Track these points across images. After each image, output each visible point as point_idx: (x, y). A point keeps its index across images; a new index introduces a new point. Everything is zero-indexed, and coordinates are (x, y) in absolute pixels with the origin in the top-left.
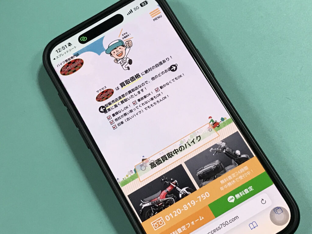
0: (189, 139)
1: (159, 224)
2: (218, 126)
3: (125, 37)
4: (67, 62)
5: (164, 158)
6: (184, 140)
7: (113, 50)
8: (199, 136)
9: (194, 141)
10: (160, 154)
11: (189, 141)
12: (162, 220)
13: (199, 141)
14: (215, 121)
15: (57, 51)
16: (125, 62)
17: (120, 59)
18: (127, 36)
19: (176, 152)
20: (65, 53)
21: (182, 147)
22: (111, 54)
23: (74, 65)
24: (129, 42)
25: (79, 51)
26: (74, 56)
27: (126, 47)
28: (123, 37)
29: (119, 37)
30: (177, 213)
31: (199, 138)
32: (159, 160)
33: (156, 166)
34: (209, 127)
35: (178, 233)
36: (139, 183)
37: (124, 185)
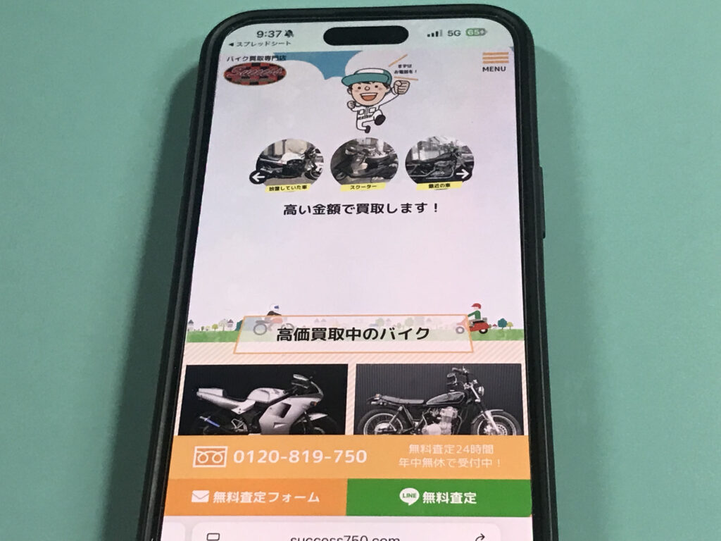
0: (399, 324)
1: (210, 459)
2: (483, 331)
3: (401, 72)
4: (253, 61)
5: (319, 334)
6: (388, 320)
7: (359, 83)
8: (427, 330)
9: (409, 333)
11: (399, 328)
12: (223, 454)
13: (419, 339)
14: (482, 317)
16: (369, 114)
17: (361, 105)
18: (406, 72)
19: (354, 334)
20: (261, 44)
21: (374, 333)
22: (350, 88)
23: (262, 72)
24: (403, 85)
25: (289, 53)
26: (273, 57)
27: (391, 89)
28: (398, 69)
29: (390, 66)
30: (267, 459)
31: (425, 333)
32: (305, 333)
33: (290, 340)
34: (463, 323)
35: (240, 499)
36: (230, 354)
37: (195, 342)
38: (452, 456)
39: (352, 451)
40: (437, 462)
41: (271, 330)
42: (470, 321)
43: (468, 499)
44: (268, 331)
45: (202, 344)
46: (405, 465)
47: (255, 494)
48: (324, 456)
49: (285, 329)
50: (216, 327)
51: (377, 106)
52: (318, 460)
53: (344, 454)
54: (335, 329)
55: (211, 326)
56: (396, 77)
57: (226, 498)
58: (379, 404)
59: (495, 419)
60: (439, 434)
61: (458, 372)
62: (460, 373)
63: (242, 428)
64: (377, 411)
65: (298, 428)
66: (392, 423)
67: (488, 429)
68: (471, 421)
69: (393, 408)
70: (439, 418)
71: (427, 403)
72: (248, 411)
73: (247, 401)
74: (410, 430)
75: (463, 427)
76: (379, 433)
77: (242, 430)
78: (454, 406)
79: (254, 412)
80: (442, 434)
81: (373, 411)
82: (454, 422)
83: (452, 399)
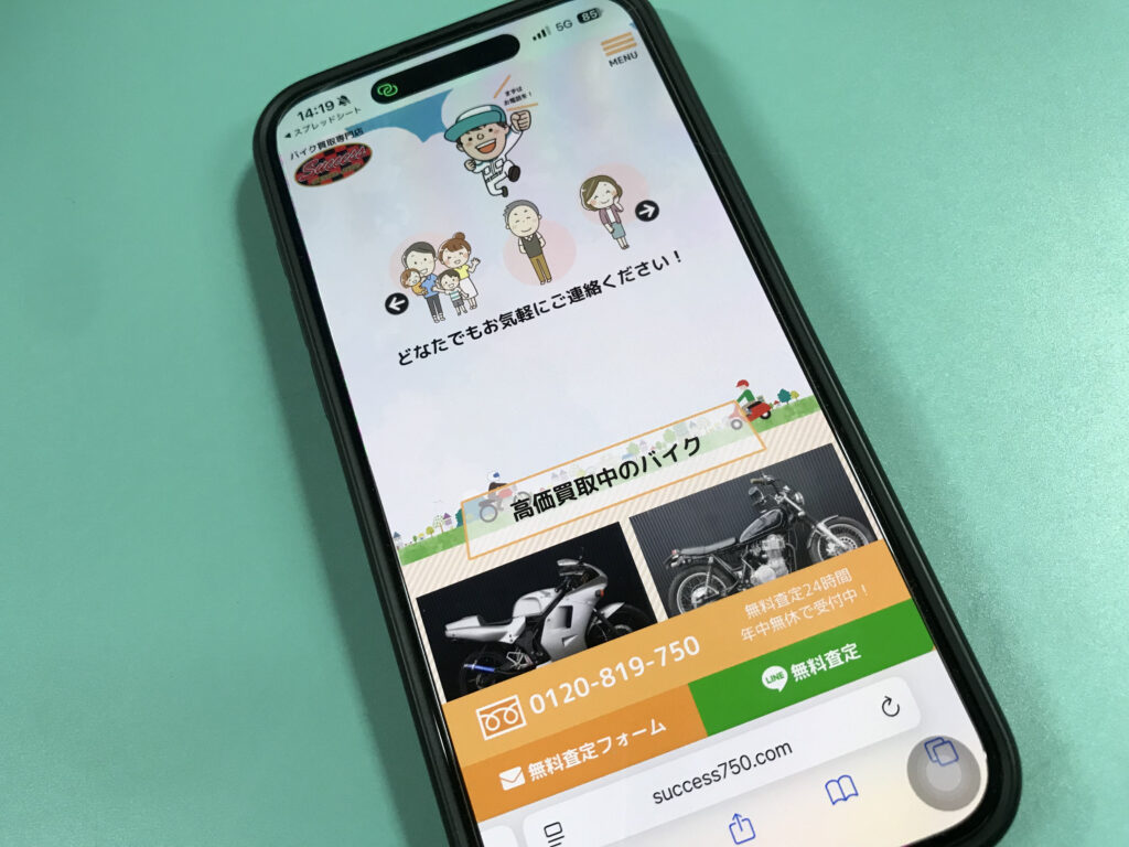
0: (658, 444)
1: (502, 720)
2: (765, 415)
3: (513, 100)
4: (323, 149)
5: (564, 493)
6: (643, 443)
7: (467, 133)
8: (696, 439)
9: (675, 451)
10: (554, 476)
11: (660, 448)
12: (516, 708)
13: (691, 455)
14: (756, 396)
15: (301, 113)
16: (497, 171)
17: (483, 161)
19: (607, 477)
20: (324, 123)
21: (632, 467)
22: (460, 144)
23: (341, 160)
24: (523, 117)
25: (363, 123)
26: (347, 135)
27: (510, 128)
28: (508, 98)
29: (495, 97)
30: (574, 694)
31: (693, 445)
32: (547, 497)
33: (532, 514)
34: (735, 414)
35: (565, 764)
36: (464, 563)
37: (413, 561)
38: (802, 604)
39: (677, 643)
40: (789, 618)
41: (502, 509)
42: (743, 408)
43: (848, 653)
44: (499, 512)
45: (424, 560)
46: (750, 637)
47: (581, 748)
48: (644, 664)
49: (519, 501)
50: (430, 531)
51: (502, 156)
52: (639, 671)
53: (668, 650)
54: (582, 479)
55: (424, 531)
57: (546, 768)
58: (681, 564)
59: (833, 531)
60: (773, 578)
61: (761, 482)
62: (762, 483)
63: (523, 661)
65: (596, 634)
66: (710, 584)
67: (831, 548)
68: (805, 545)
69: (701, 562)
70: (764, 556)
71: (741, 541)
72: (522, 635)
73: (514, 620)
74: (736, 585)
75: (800, 556)
76: (699, 605)
77: (525, 665)
78: (776, 532)
79: (529, 633)
80: (778, 576)
81: (678, 577)
82: (786, 553)
83: (768, 523)
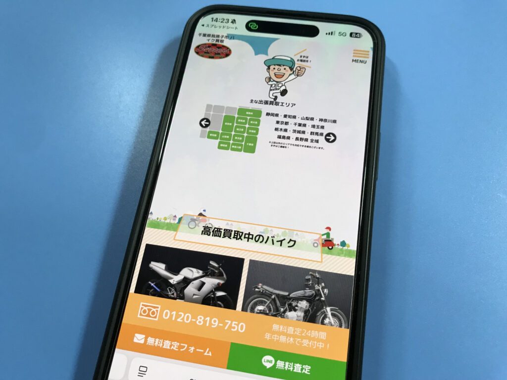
0: (278, 234)
1: (149, 313)
2: (330, 247)
3: (301, 61)
5: (228, 233)
6: (272, 230)
8: (295, 241)
9: (283, 242)
10: (227, 224)
11: (277, 237)
12: (157, 311)
13: (289, 247)
14: (331, 237)
15: (213, 18)
16: (277, 88)
17: (274, 81)
19: (249, 237)
20: (220, 27)
21: (261, 238)
22: (269, 68)
23: (218, 51)
24: (301, 70)
25: (236, 35)
26: (226, 36)
28: (300, 59)
29: (295, 55)
30: (183, 319)
31: (293, 243)
32: (219, 231)
33: (209, 235)
34: (318, 240)
35: (163, 345)
36: (171, 240)
37: (152, 227)
38: (299, 337)
39: (237, 323)
40: (289, 340)
42: (323, 239)
43: (305, 370)
44: (197, 227)
45: (156, 229)
47: (173, 343)
48: (218, 324)
49: (207, 227)
50: (165, 219)
51: (283, 83)
52: (215, 325)
53: (231, 323)
54: (238, 232)
55: (163, 217)
56: (297, 64)
57: (155, 342)
58: (260, 291)
60: (295, 319)
62: (314, 277)
63: (173, 294)
64: (259, 296)
65: (208, 300)
66: (267, 307)
67: (327, 321)
68: (317, 313)
69: (268, 295)
70: (296, 308)
71: (291, 296)
72: (179, 283)
73: (179, 275)
74: (277, 314)
75: (311, 317)
76: (257, 313)
77: (173, 296)
78: (307, 301)
79: (182, 284)
80: (297, 320)
81: (255, 296)
82: (306, 312)
83: (307, 295)
